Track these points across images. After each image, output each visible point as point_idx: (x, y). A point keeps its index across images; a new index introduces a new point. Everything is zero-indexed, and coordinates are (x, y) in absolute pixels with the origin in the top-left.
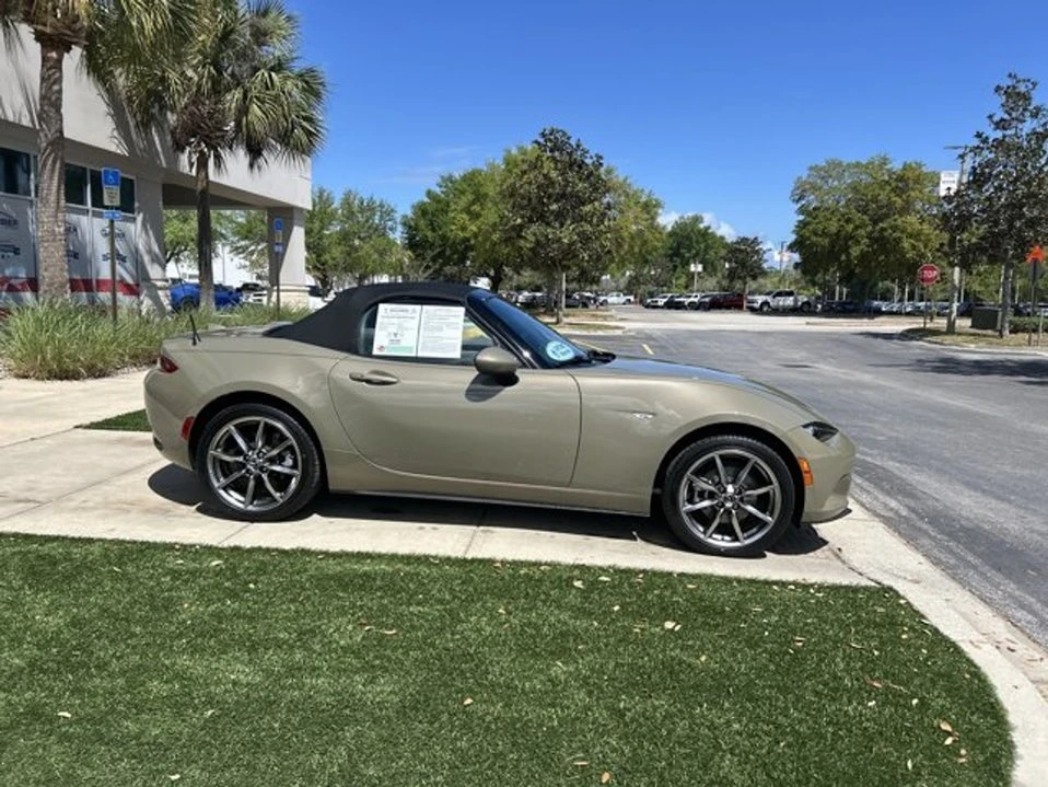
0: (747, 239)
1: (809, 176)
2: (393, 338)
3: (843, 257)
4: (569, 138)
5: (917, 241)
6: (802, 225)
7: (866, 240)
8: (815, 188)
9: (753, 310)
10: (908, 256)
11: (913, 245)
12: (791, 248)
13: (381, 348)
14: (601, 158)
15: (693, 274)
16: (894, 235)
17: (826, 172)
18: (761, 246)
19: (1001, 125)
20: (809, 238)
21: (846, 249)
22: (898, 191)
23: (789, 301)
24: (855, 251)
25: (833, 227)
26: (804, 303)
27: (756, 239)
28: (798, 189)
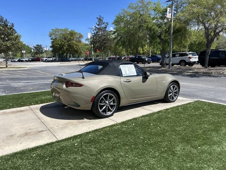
0: (39, 45)
1: (52, 31)
2: (125, 72)
3: (63, 49)
4: (3, 18)
5: (77, 46)
6: (53, 42)
7: (67, 46)
8: (54, 34)
9: (43, 61)
10: (75, 49)
11: (76, 47)
12: (51, 47)
13: (124, 75)
14: (13, 24)
15: (23, 53)
16: (72, 45)
17: (55, 31)
18: (42, 47)
19: (98, 25)
20: (55, 45)
21: (63, 48)
22: (72, 36)
23: (51, 59)
24: (65, 48)
25: (60, 43)
26: (54, 59)
27: (41, 45)
28: (50, 34)
